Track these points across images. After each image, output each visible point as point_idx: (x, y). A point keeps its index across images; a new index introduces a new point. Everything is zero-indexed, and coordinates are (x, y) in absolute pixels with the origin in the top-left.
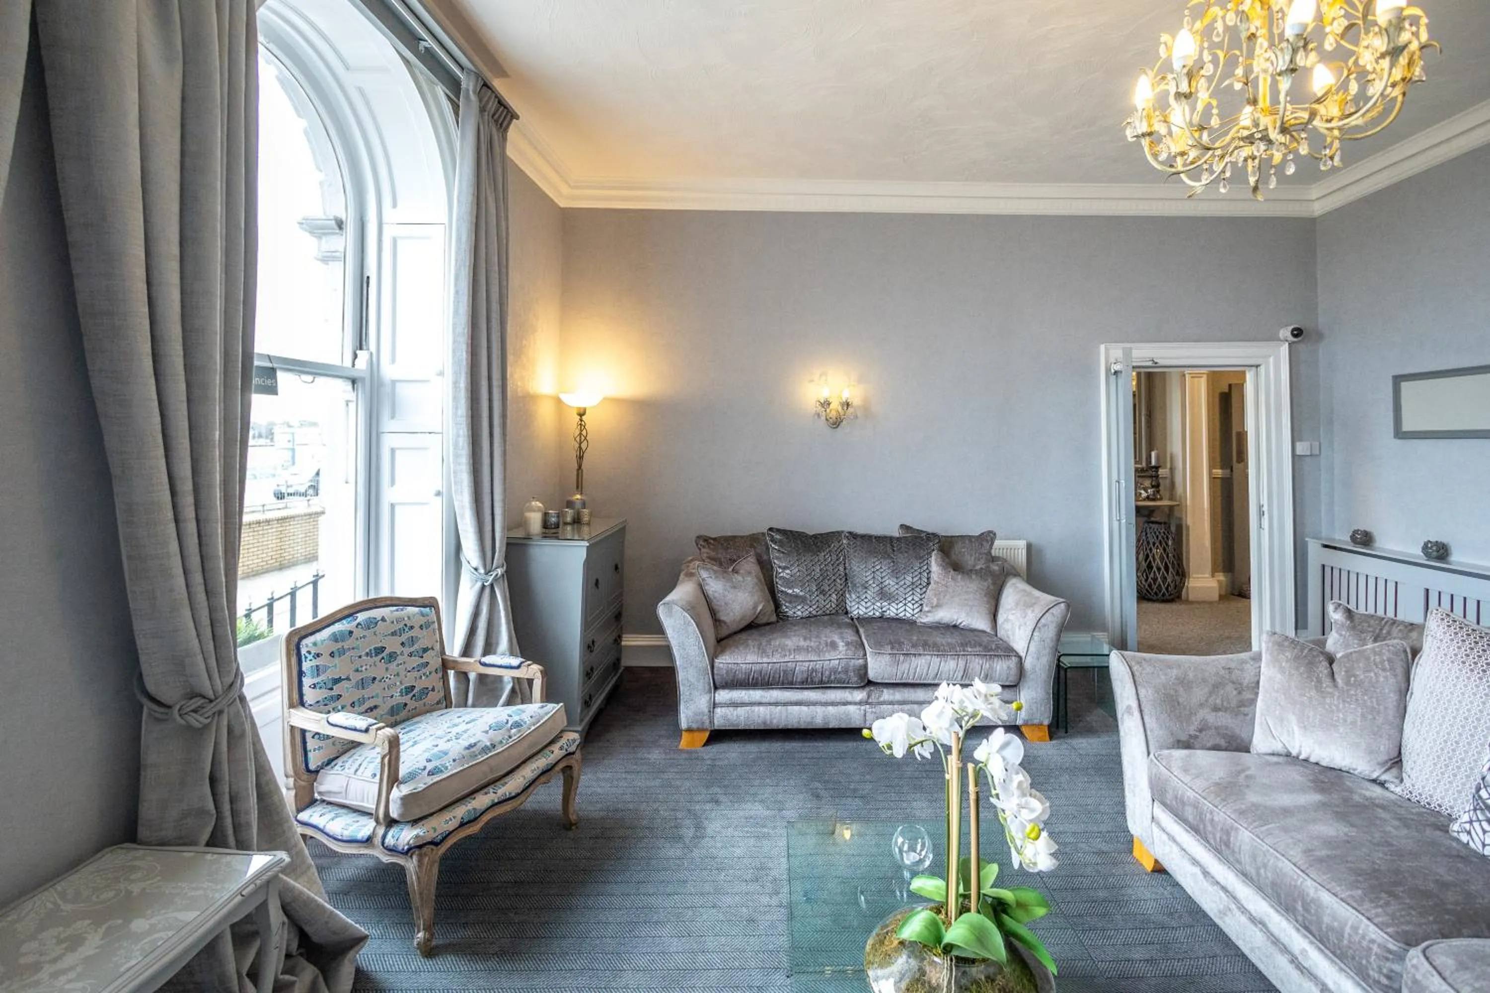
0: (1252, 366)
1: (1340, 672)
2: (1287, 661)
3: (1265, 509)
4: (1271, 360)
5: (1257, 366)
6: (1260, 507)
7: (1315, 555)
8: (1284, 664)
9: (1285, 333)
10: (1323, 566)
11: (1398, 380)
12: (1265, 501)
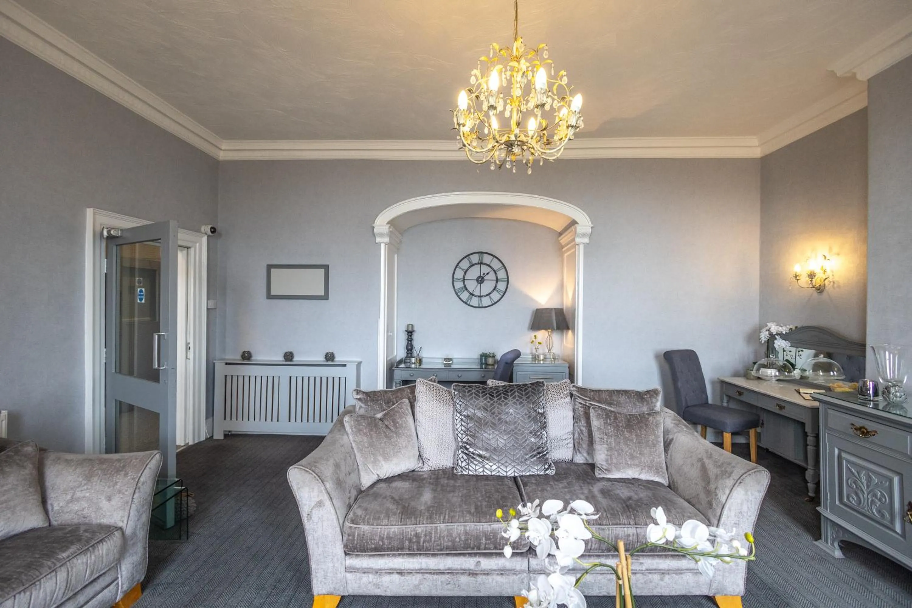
0: (185, 247)
1: (390, 423)
2: (366, 428)
3: (191, 345)
4: (198, 244)
5: (188, 248)
6: (187, 344)
7: (220, 370)
8: (365, 431)
9: (206, 229)
10: (226, 376)
11: (270, 267)
12: (191, 340)
